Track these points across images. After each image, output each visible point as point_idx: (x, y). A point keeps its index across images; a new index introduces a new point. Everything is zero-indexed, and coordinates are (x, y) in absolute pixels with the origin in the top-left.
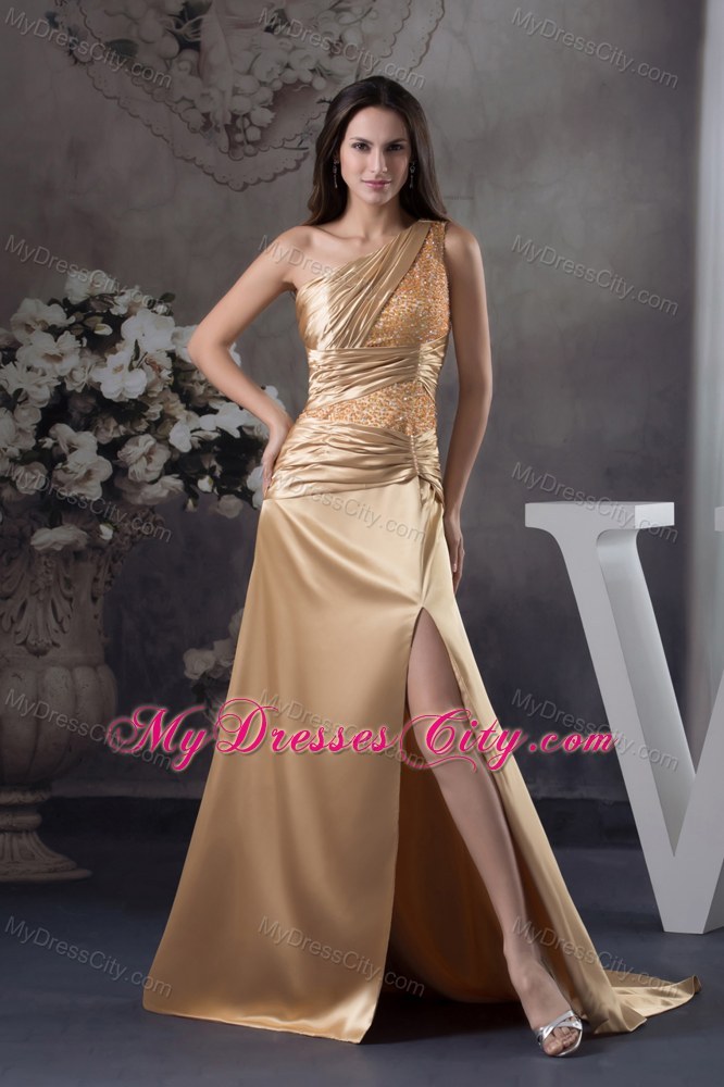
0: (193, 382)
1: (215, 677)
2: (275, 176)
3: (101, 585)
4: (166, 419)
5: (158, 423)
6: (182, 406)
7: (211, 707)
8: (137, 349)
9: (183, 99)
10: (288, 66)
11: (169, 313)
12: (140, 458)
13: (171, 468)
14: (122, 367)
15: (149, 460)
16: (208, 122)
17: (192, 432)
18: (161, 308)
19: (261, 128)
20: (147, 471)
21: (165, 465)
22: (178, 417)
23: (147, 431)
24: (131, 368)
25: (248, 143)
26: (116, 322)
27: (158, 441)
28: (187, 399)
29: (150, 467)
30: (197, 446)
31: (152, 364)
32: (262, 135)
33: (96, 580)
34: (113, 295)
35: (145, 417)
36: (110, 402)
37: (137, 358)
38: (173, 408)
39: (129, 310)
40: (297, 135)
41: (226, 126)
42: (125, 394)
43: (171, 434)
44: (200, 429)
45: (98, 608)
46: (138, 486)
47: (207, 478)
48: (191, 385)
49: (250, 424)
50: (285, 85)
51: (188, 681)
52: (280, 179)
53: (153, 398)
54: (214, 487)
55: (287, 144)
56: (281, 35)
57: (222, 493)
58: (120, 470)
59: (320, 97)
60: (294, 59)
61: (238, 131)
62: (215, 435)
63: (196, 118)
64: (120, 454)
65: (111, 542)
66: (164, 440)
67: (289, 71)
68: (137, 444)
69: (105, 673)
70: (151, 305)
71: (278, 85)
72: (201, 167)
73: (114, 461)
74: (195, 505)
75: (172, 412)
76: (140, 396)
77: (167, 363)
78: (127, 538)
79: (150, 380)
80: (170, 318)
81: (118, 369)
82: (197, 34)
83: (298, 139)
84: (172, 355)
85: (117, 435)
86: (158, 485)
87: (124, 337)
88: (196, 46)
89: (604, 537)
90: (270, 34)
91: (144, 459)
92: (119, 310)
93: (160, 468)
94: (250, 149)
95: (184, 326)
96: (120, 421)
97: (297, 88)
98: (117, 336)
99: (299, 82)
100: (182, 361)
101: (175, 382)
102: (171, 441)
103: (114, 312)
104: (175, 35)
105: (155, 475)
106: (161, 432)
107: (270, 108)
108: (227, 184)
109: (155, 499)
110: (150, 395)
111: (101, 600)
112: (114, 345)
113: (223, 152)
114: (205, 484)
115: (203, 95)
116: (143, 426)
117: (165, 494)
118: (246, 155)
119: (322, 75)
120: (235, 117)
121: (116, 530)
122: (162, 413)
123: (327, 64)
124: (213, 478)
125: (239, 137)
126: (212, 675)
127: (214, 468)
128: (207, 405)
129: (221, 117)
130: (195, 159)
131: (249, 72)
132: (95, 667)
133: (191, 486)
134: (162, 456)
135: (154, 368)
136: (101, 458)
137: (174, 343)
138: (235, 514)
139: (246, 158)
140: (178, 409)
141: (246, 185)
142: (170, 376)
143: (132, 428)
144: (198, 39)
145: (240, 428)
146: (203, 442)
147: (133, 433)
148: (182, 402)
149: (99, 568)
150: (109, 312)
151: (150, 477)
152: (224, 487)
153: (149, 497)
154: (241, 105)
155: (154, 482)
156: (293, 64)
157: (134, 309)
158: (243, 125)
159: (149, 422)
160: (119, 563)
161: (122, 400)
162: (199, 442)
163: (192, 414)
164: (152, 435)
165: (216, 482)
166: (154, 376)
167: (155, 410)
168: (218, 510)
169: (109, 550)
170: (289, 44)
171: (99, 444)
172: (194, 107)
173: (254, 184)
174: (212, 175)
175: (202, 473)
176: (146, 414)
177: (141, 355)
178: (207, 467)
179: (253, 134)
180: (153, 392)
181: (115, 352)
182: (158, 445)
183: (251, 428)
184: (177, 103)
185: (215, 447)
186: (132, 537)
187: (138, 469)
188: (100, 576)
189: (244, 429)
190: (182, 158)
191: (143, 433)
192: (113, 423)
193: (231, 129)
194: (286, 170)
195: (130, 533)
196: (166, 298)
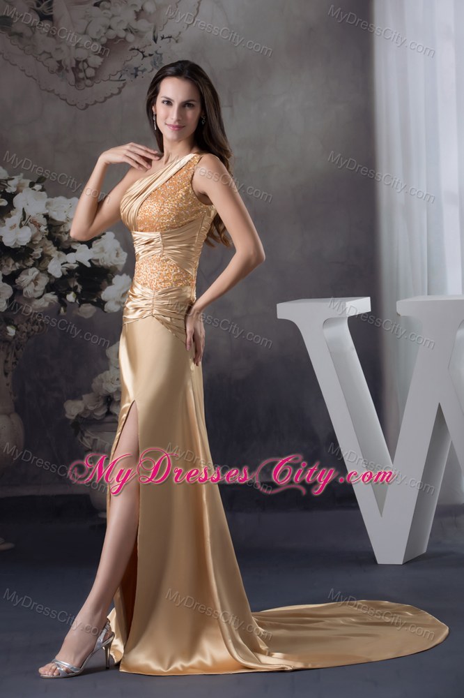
0: (61, 233)
1: (85, 417)
2: (106, 98)
3: (10, 365)
4: (45, 257)
5: (40, 260)
6: (55, 248)
7: (84, 435)
8: (24, 213)
9: (44, 52)
10: (110, 28)
11: (42, 190)
12: (30, 283)
13: (50, 288)
14: (15, 226)
15: (36, 284)
16: (61, 66)
17: (62, 264)
18: (38, 187)
19: (95, 68)
20: (35, 291)
21: (46, 286)
22: (52, 256)
23: (34, 266)
24: (21, 226)
25: (87, 78)
26: (10, 197)
27: (41, 271)
28: (58, 244)
29: (37, 288)
30: (66, 273)
31: (34, 222)
32: (96, 73)
33: (6, 362)
34: (7, 180)
35: (32, 257)
36: (9, 248)
37: (24, 219)
38: (49, 250)
39: (17, 189)
40: (118, 72)
41: (73, 68)
42: (18, 243)
43: (49, 267)
44: (67, 263)
45: (9, 380)
46: (30, 300)
47: (72, 293)
48: (59, 235)
49: (96, 258)
50: (108, 40)
51: (68, 420)
52: (108, 100)
53: (36, 244)
54: (76, 299)
55: (112, 78)
56: (104, 8)
57: (82, 302)
58: (18, 291)
59: (131, 46)
60: (113, 23)
61: (81, 71)
62: (76, 266)
63: (53, 64)
64: (17, 281)
65: (14, 337)
66: (44, 271)
67: (110, 31)
68: (28, 274)
69: (16, 419)
70: (32, 185)
71: (104, 40)
72: (58, 95)
73: (14, 286)
74: (65, 311)
75: (49, 253)
76: (27, 243)
77: (43, 221)
78: (24, 334)
79: (34, 233)
80: (44, 193)
81: (13, 227)
82: (51, 10)
83: (119, 74)
84: (46, 216)
85: (14, 269)
86: (42, 299)
87: (15, 206)
88: (50, 18)
89: (327, 322)
90: (97, 8)
91: (32, 283)
92: (11, 189)
93: (43, 288)
94: (88, 82)
95: (53, 197)
96: (16, 260)
97: (115, 41)
98: (11, 206)
99: (117, 37)
100: (53, 220)
101: (50, 233)
102: (49, 271)
103: (8, 191)
104: (37, 12)
105: (40, 293)
106: (42, 266)
107: (100, 55)
108: (75, 105)
109: (41, 308)
110: (34, 243)
111: (10, 374)
112: (9, 212)
113: (71, 85)
114: (71, 297)
115: (57, 49)
116: (31, 263)
117: (46, 305)
118: (86, 86)
119: (132, 32)
120: (78, 62)
121: (17, 329)
122: (42, 254)
123: (134, 25)
124: (76, 293)
125: (81, 75)
126: (83, 416)
127: (76, 287)
128: (70, 247)
129: (69, 63)
130: (54, 90)
131: (85, 33)
132: (9, 415)
133: (63, 299)
134: (44, 281)
135: (36, 225)
136: (5, 284)
137: (47, 209)
138: (90, 315)
139: (86, 88)
140: (52, 250)
141: (87, 106)
142: (46, 229)
143: (24, 264)
144: (51, 13)
145: (90, 261)
146: (69, 270)
147: (25, 267)
148: (55, 246)
149: (8, 354)
150: (5, 191)
151: (37, 295)
152: (83, 299)
153: (37, 307)
154: (82, 54)
155: (39, 298)
156: (113, 26)
157: (20, 188)
158: (83, 67)
159: (34, 259)
160: (20, 350)
161: (17, 246)
162: (67, 271)
163: (61, 253)
164: (37, 268)
165: (78, 296)
166: (36, 230)
167: (38, 252)
168: (78, 314)
169: (13, 343)
170: (110, 13)
171: (3, 275)
172: (51, 57)
173: (92, 105)
174: (66, 100)
175: (69, 290)
176: (32, 255)
177: (27, 217)
178: (72, 286)
179: (90, 72)
180: (36, 240)
181: (10, 216)
182: (41, 274)
183: (97, 261)
184: (40, 55)
185: (76, 274)
186: (28, 333)
187: (29, 290)
188: (9, 359)
189: (93, 262)
190: (45, 90)
191: (31, 267)
192: (12, 261)
193: (76, 70)
194: (112, 95)
195: (26, 331)
196: (40, 180)
